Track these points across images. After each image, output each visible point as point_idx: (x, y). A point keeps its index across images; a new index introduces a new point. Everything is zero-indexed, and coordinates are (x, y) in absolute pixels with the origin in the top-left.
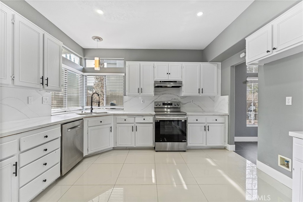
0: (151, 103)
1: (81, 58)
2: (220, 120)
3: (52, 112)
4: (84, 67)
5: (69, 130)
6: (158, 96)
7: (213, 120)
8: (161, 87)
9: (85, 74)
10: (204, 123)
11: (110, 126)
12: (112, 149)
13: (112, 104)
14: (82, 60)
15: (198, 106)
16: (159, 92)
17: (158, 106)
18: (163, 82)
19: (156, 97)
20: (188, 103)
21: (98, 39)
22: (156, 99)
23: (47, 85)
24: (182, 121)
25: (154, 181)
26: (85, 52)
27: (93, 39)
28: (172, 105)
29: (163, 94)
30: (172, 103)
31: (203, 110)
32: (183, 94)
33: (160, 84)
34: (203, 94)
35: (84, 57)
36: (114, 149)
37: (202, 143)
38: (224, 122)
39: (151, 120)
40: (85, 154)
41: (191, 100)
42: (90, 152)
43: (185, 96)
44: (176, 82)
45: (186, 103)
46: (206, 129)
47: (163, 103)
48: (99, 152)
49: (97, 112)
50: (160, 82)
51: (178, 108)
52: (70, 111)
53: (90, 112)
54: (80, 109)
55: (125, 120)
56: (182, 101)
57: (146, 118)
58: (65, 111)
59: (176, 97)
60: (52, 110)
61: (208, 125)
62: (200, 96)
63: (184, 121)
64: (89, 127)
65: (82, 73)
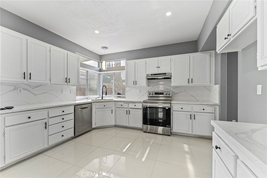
0: (146, 93)
1: (99, 62)
2: (208, 109)
3: (77, 98)
4: (101, 68)
5: (80, 109)
6: (152, 87)
7: (200, 110)
8: (155, 79)
9: (101, 73)
10: (191, 112)
11: (111, 109)
12: (114, 126)
13: (119, 94)
14: (99, 63)
15: (191, 95)
16: (153, 83)
17: (151, 95)
18: (153, 75)
19: (150, 87)
20: (180, 92)
21: (105, 48)
22: (150, 89)
23: (69, 82)
24: (166, 108)
25: (124, 150)
26: (100, 58)
27: (102, 48)
28: (163, 94)
29: (156, 85)
30: (163, 93)
31: (196, 99)
32: (173, 84)
33: (152, 76)
34: (193, 84)
35: (100, 61)
36: (116, 126)
37: (188, 130)
38: (214, 112)
39: (140, 106)
40: (94, 126)
41: (184, 90)
42: (97, 126)
43: (177, 86)
44: (165, 74)
45: (178, 93)
46: (193, 117)
47: (155, 93)
48: (105, 126)
49: (106, 99)
50: (151, 75)
51: (169, 97)
52: (91, 98)
53: (101, 99)
54: (98, 97)
55: (122, 105)
56: (175, 91)
57: (136, 104)
58: (87, 98)
59: (168, 88)
60: (77, 97)
61: (194, 113)
62: (190, 85)
63: (167, 108)
64: (96, 109)
65: (99, 73)
